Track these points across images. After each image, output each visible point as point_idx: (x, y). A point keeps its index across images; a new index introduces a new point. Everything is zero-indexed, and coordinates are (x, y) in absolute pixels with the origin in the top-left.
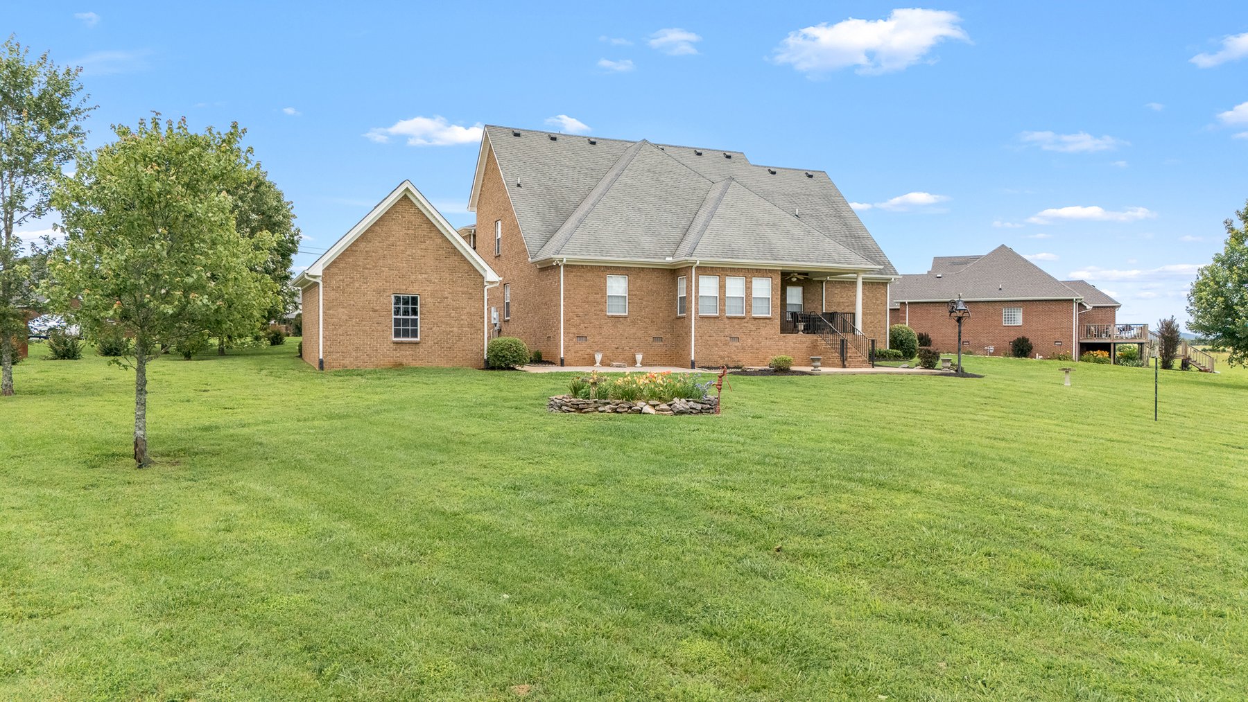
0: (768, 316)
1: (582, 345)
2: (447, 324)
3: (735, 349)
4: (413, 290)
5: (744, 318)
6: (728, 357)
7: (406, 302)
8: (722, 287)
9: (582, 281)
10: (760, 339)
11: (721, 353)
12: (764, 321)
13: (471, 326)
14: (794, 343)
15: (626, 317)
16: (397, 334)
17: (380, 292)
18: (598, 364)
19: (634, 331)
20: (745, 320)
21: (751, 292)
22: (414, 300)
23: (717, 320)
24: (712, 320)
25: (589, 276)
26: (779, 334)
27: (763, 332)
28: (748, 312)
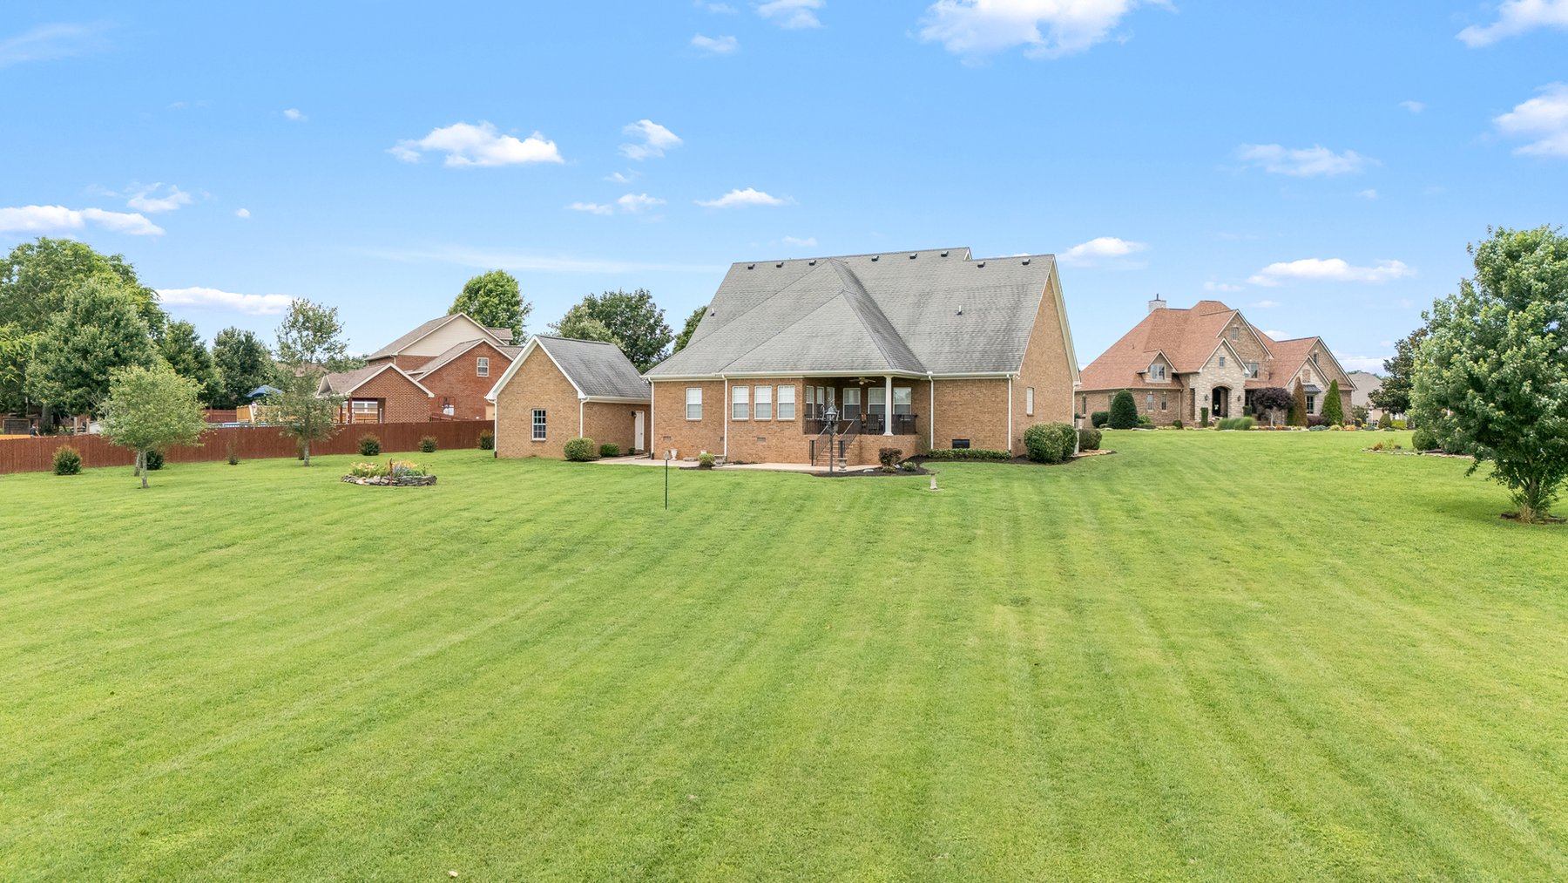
0: (793, 419)
1: (668, 443)
2: (561, 429)
3: (762, 447)
4: (542, 407)
5: (770, 421)
6: (756, 454)
7: (540, 415)
8: (752, 395)
9: (667, 394)
10: (784, 439)
11: (750, 452)
12: (789, 424)
13: (574, 430)
15: (700, 421)
16: (535, 436)
17: (525, 408)
18: (674, 458)
19: (705, 432)
20: (771, 423)
21: (778, 398)
22: (544, 412)
23: (746, 424)
24: (743, 424)
25: (673, 389)
26: (803, 434)
27: (787, 433)
28: (774, 416)
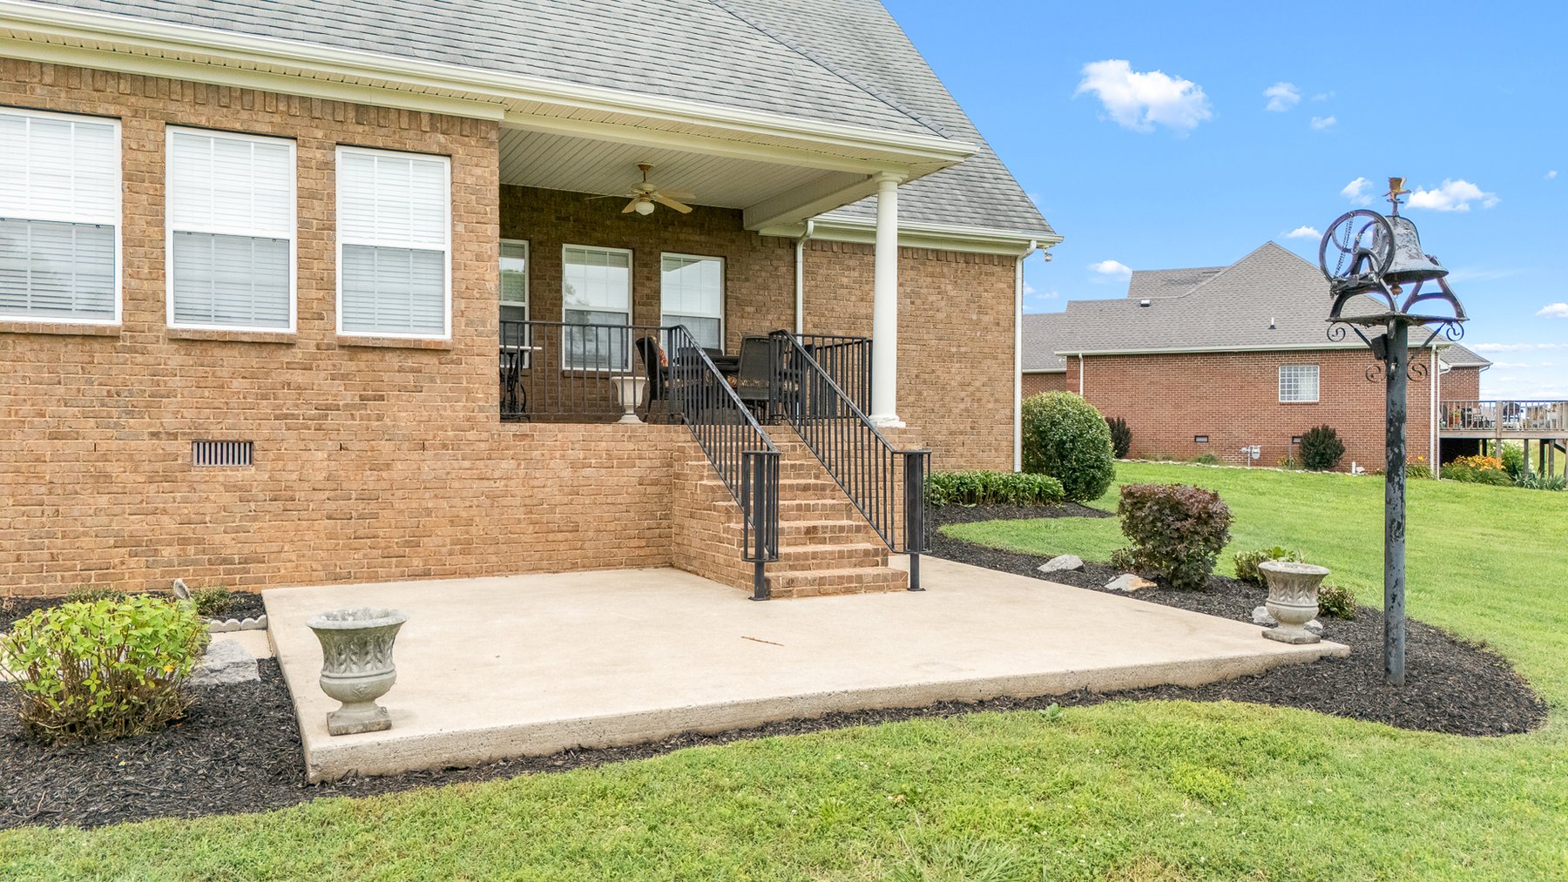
0: (437, 337)
3: (228, 498)
5: (286, 344)
6: (184, 542)
8: (144, 182)
10: (386, 447)
11: (137, 525)
12: (410, 362)
14: (574, 466)
20: (297, 354)
21: (332, 215)
23: (100, 352)
24: (70, 353)
26: (495, 424)
27: (404, 414)
28: (316, 310)
